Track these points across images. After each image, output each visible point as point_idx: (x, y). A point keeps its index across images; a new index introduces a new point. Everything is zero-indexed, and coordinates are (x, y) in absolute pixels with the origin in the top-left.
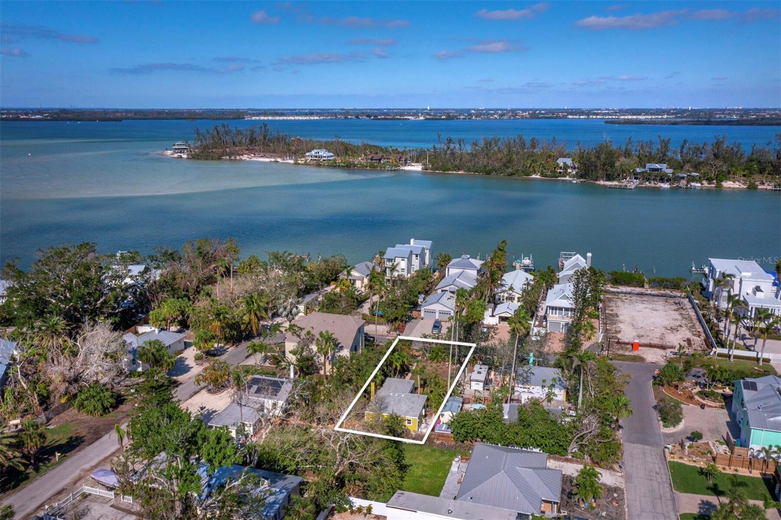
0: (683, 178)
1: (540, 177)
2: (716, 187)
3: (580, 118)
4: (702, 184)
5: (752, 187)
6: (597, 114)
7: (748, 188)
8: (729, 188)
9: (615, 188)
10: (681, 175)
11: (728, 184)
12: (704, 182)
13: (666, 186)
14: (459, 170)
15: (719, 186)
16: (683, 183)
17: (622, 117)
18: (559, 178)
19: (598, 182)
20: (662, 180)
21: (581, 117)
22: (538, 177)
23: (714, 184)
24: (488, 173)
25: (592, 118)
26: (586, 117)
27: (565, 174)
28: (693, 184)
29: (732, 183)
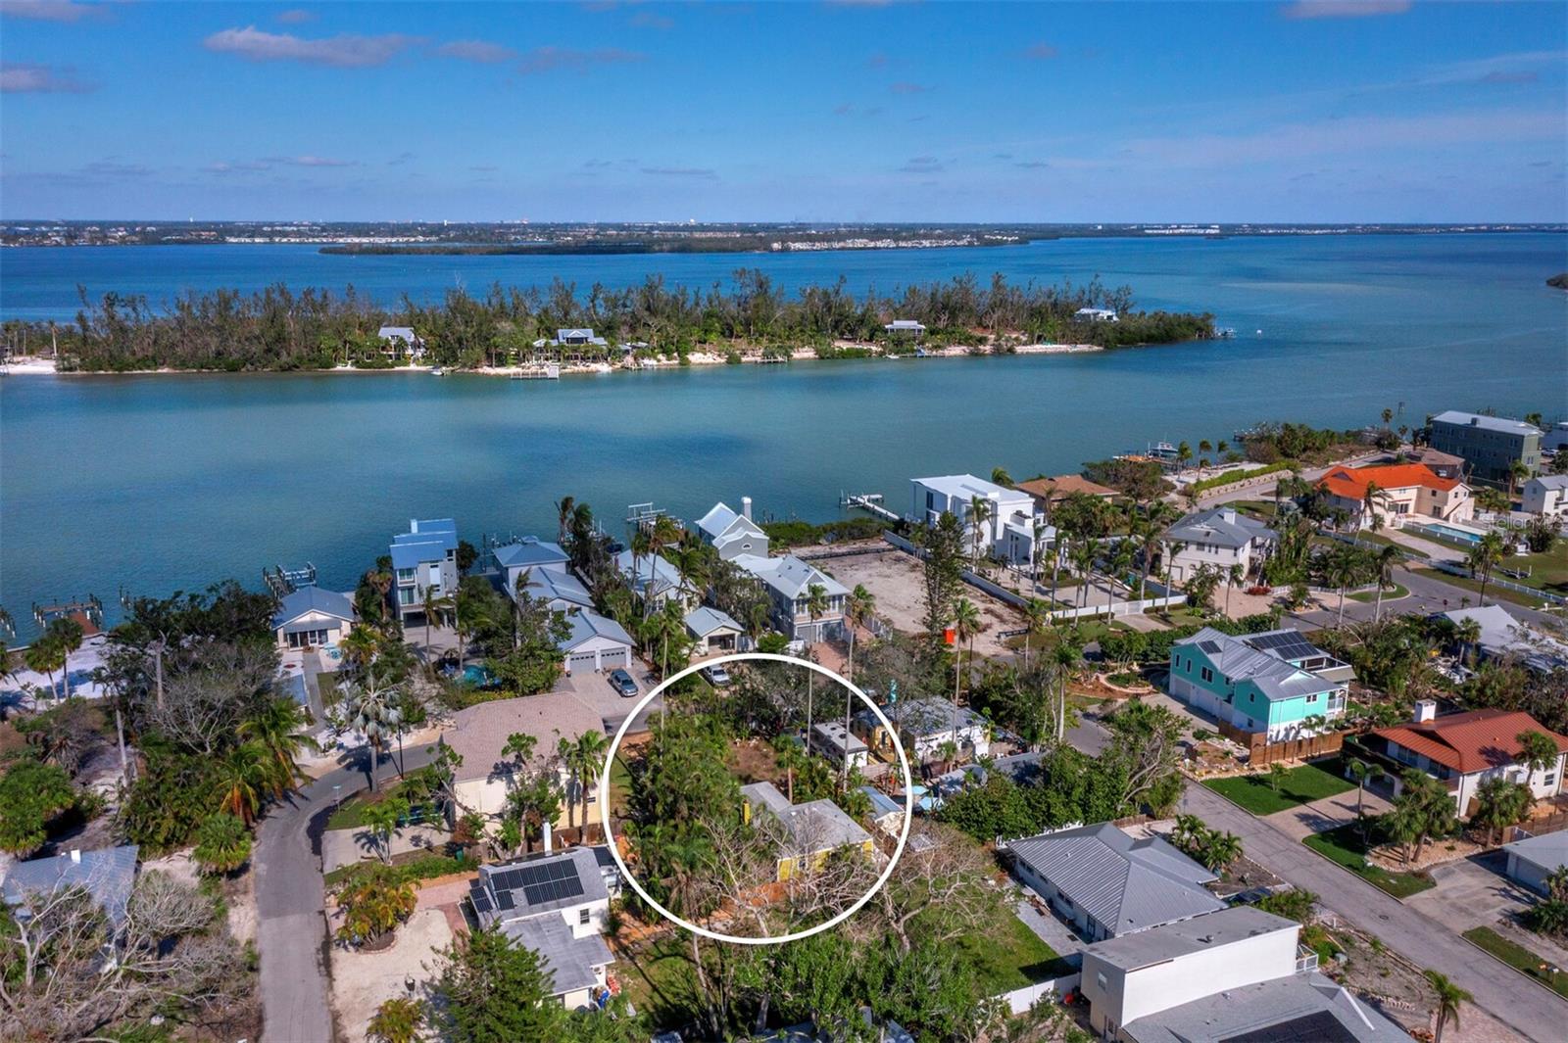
0: (627, 352)
1: (354, 369)
2: (680, 364)
3: (253, 243)
4: (659, 361)
5: (733, 361)
6: (285, 234)
7: (729, 362)
8: (701, 364)
9: (516, 379)
10: (623, 347)
11: (696, 358)
12: (660, 356)
13: (603, 368)
14: (157, 365)
15: (684, 362)
16: (629, 360)
17: (341, 240)
18: (397, 368)
19: (480, 370)
20: (595, 359)
21: (257, 240)
22: (349, 368)
23: (675, 358)
24: (233, 368)
25: (280, 243)
26: (268, 240)
27: (401, 358)
28: (646, 361)
29: (701, 355)
